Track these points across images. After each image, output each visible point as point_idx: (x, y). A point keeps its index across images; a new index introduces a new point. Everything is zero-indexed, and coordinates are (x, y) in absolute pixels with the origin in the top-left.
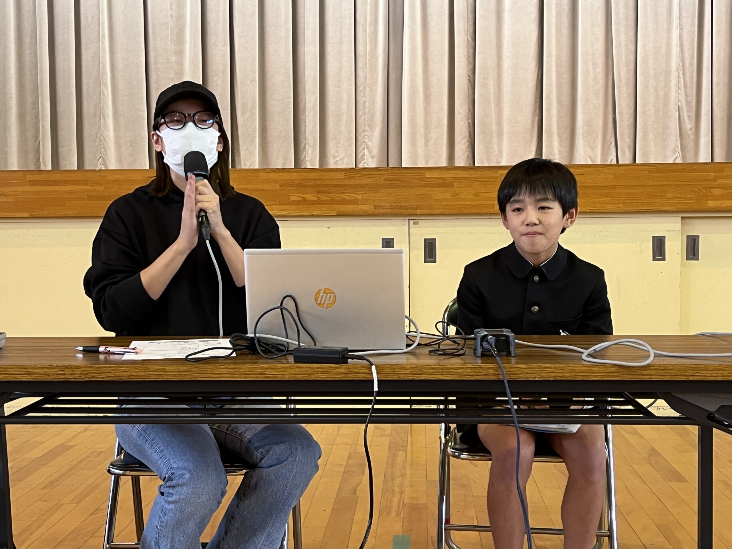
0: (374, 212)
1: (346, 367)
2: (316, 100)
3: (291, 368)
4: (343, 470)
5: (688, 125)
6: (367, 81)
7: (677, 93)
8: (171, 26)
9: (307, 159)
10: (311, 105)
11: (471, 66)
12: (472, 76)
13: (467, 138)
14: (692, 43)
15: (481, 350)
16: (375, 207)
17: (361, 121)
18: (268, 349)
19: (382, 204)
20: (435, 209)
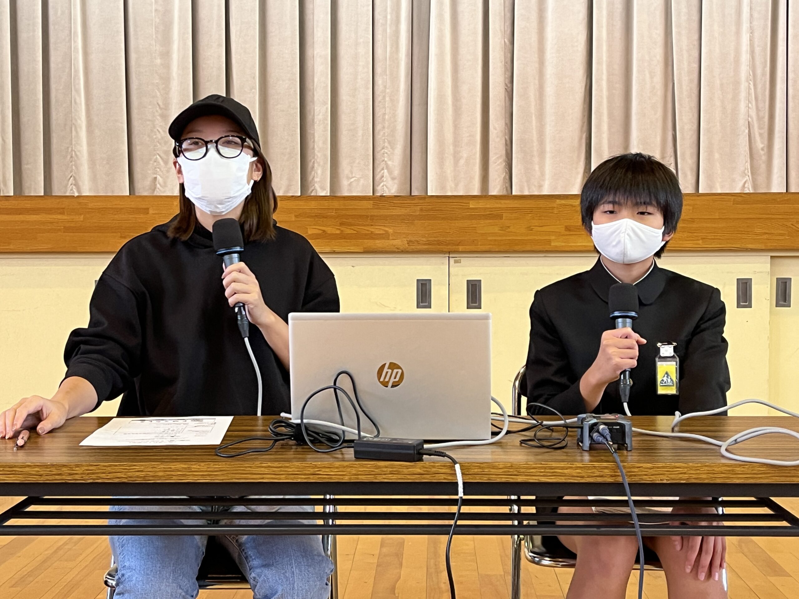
0: (407, 248)
1: (422, 466)
2: (327, 112)
3: (351, 467)
4: (376, 561)
5: (760, 144)
6: (388, 91)
7: (746, 107)
8: (155, 22)
9: (316, 180)
10: (320, 117)
11: (509, 74)
12: (509, 85)
13: (504, 157)
14: (764, 49)
15: (590, 442)
16: (409, 242)
17: (379, 137)
18: (318, 439)
19: (417, 239)
20: (481, 245)
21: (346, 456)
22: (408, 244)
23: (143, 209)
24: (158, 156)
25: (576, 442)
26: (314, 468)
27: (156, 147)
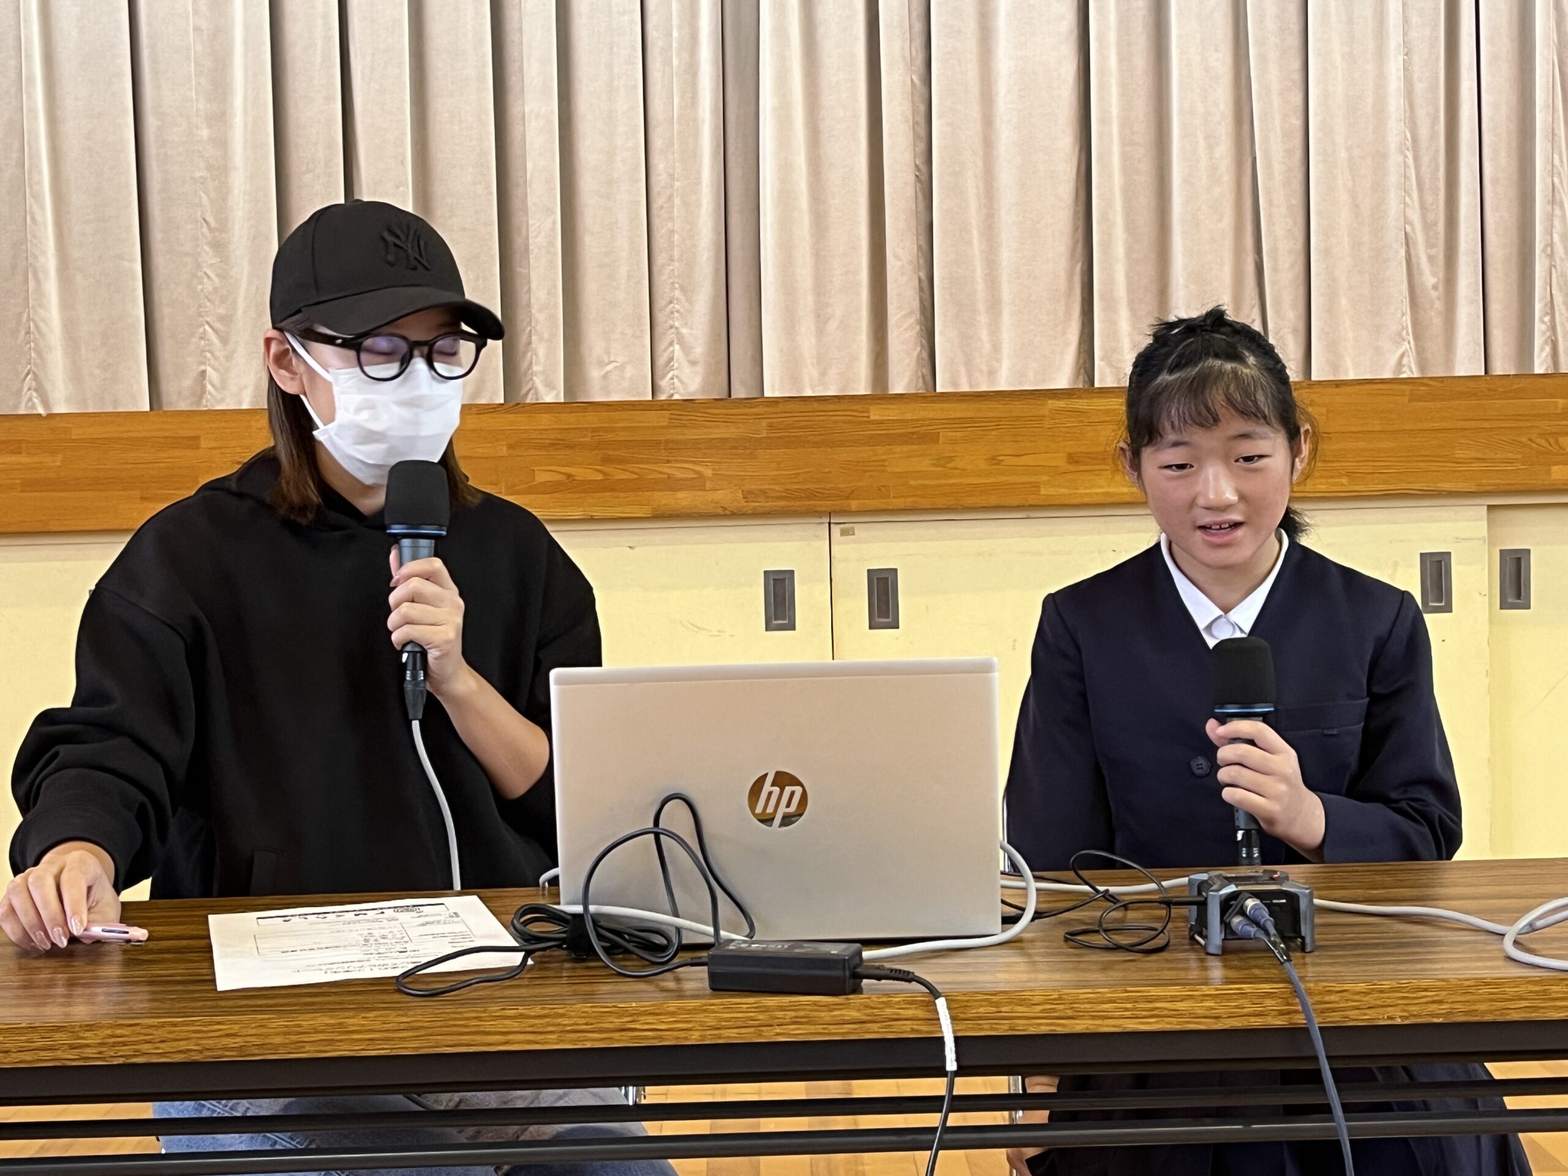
0: (743, 507)
1: (861, 1004)
2: (554, 229)
3: (705, 1011)
6: (677, 184)
7: (1402, 203)
8: (195, 52)
9: (535, 368)
10: (541, 240)
11: (922, 146)
12: (923, 168)
14: (1433, 88)
15: (1223, 936)
16: (747, 495)
17: (663, 278)
18: (619, 946)
19: (764, 487)
20: (894, 497)
21: (688, 986)
22: (744, 498)
23: (186, 438)
24: (207, 327)
25: (1187, 933)
26: (622, 1016)
27: (202, 309)
